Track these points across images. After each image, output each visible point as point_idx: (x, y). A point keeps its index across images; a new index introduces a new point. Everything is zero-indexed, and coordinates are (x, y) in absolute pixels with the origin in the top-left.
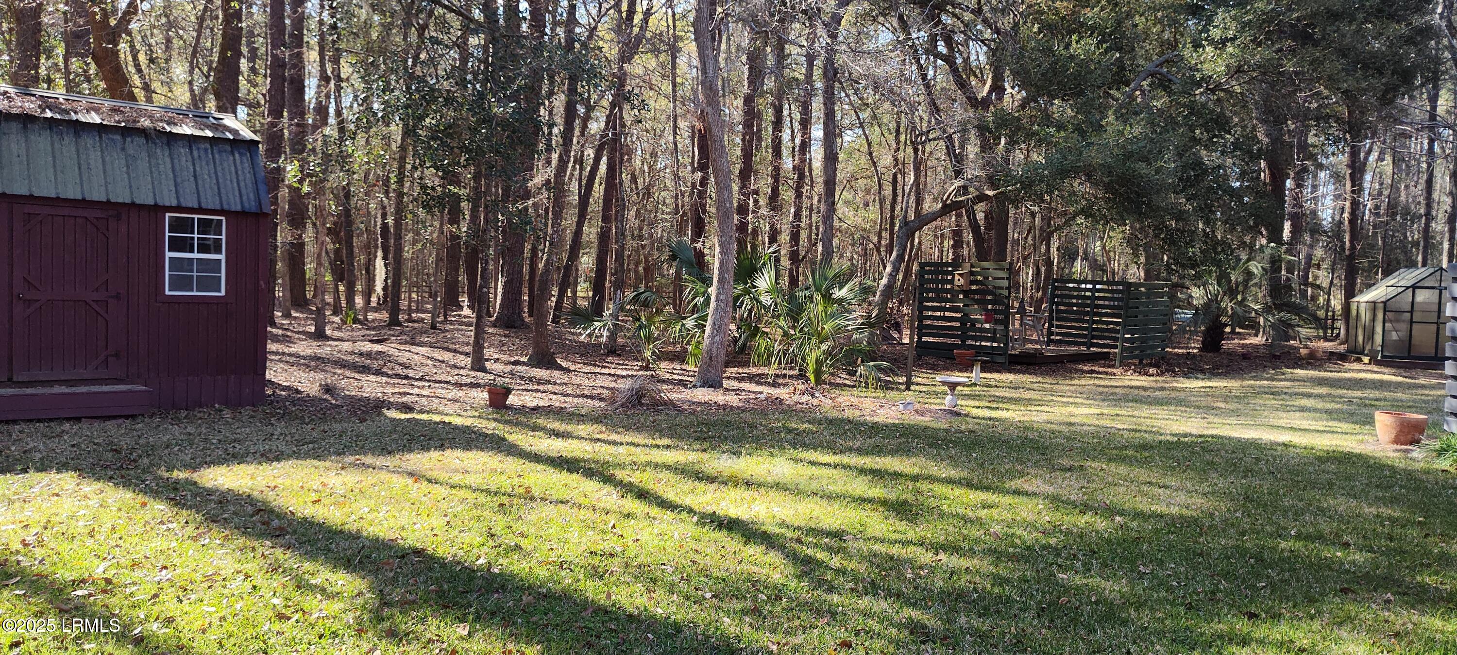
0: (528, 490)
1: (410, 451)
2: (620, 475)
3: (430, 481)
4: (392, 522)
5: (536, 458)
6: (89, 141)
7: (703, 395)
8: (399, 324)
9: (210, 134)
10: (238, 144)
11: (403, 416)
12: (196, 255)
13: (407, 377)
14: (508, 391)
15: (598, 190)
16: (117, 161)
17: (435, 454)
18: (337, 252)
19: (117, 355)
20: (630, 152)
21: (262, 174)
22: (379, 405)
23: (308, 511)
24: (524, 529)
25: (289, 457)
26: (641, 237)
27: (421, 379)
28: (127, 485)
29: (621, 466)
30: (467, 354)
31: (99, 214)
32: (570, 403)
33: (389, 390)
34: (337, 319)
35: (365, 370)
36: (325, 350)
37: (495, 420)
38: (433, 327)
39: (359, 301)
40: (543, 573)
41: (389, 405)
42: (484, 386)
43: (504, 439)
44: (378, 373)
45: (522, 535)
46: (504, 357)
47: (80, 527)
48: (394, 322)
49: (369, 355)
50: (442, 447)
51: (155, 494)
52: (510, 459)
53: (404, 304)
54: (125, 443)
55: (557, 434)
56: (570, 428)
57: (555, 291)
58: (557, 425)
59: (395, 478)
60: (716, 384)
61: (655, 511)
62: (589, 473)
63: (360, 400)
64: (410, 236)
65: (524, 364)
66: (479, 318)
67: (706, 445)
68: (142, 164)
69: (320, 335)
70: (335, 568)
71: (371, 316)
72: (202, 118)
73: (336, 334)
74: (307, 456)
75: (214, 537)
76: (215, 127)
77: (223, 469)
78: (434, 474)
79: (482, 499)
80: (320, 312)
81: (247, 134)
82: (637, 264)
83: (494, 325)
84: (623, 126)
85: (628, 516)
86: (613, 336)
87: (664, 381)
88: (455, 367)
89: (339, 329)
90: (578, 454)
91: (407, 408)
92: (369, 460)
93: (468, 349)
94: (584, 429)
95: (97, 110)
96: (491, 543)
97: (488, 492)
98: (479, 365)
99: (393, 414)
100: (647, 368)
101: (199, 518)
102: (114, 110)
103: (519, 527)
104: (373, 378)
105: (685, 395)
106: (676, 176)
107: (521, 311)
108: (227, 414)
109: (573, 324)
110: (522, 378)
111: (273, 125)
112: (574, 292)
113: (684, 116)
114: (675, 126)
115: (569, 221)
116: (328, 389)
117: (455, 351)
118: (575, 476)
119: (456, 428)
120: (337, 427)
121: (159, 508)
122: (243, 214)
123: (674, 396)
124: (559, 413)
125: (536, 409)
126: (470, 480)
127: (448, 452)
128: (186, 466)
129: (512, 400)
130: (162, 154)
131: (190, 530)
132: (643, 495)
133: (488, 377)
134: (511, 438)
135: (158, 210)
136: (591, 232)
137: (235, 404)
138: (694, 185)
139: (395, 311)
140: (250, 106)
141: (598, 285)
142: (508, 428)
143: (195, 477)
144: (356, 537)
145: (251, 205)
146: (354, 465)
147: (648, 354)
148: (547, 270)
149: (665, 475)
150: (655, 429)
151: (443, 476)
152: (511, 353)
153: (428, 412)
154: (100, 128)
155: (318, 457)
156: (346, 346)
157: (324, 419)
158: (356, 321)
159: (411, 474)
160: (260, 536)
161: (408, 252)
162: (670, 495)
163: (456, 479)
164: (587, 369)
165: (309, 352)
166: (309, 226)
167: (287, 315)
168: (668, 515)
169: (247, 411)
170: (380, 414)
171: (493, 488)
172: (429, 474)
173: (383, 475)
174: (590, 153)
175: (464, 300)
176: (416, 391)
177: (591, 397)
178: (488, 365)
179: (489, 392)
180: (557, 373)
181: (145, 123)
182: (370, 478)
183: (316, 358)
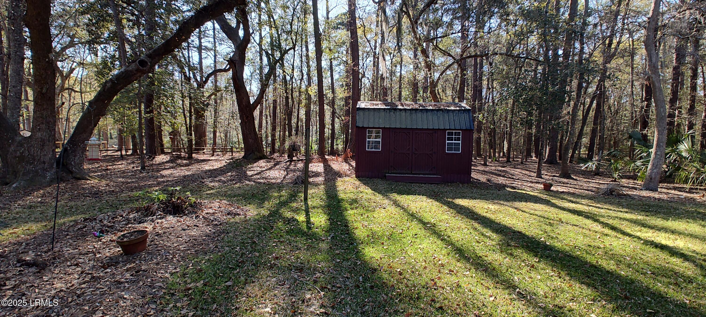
0: (560, 220)
1: (515, 201)
2: (602, 219)
3: (522, 211)
4: (510, 222)
5: (564, 209)
6: (429, 113)
7: (645, 193)
8: (510, 162)
9: (458, 108)
10: (466, 110)
11: (512, 190)
12: (454, 142)
13: (513, 178)
14: (551, 185)
15: (592, 114)
16: (435, 117)
17: (524, 203)
18: (491, 140)
19: (434, 168)
20: (608, 98)
21: (471, 118)
22: (504, 186)
23: (485, 214)
24: (559, 232)
25: (478, 199)
26: (612, 130)
27: (518, 179)
28: (437, 201)
29: (603, 216)
30: (535, 172)
31: (431, 132)
32: (577, 191)
33: (508, 182)
34: (490, 160)
35: (500, 175)
36: (487, 169)
37: (546, 195)
38: (522, 163)
39: (497, 155)
40: (567, 248)
41: (508, 187)
42: (542, 183)
43: (550, 201)
44: (503, 176)
45: (558, 234)
46: (549, 174)
47: (427, 210)
48: (508, 161)
49: (500, 171)
50: (526, 201)
51: (444, 204)
52: (552, 208)
53: (512, 156)
54: (436, 190)
55: (572, 202)
56: (578, 200)
57: (571, 151)
58: (572, 199)
59: (510, 209)
60: (655, 190)
61: (620, 236)
62: (587, 217)
63: (499, 184)
64: (514, 134)
65: (557, 176)
66: (540, 160)
67: (647, 214)
68: (441, 118)
69: (485, 165)
70: (493, 232)
71: (500, 159)
72: (455, 105)
73: (490, 164)
74: (483, 199)
75: (459, 217)
76: (459, 107)
77: (460, 200)
78: (524, 209)
79: (542, 219)
80: (485, 158)
81: (468, 107)
82: (610, 141)
83: (545, 163)
84: (605, 88)
85: (606, 235)
86: (597, 168)
87: (624, 187)
88: (530, 176)
89: (491, 163)
90: (582, 210)
91: (514, 188)
92: (502, 202)
93: (534, 171)
94: (584, 201)
95: (431, 106)
96: (546, 234)
97: (544, 217)
98: (539, 175)
99: (508, 189)
100: (615, 181)
101: (455, 212)
102: (435, 105)
103: (557, 231)
104: (502, 178)
105: (635, 193)
106: (633, 105)
107: (556, 159)
108: (461, 185)
109: (579, 163)
110: (556, 181)
111: (473, 104)
112: (580, 151)
113: (637, 80)
114: (632, 85)
115: (578, 126)
116: (488, 180)
117: (530, 171)
118: (580, 217)
119: (531, 195)
120: (492, 192)
121: (445, 207)
122: (466, 130)
123: (630, 193)
124: (573, 194)
125: (563, 192)
126: (536, 213)
127: (528, 203)
128: (451, 198)
129: (552, 188)
130: (446, 115)
131: (453, 215)
132: (613, 228)
133: (542, 180)
134: (553, 201)
135: (445, 130)
136: (588, 129)
137: (463, 183)
138: (642, 108)
139: (508, 158)
140: (467, 100)
141: (590, 149)
142: (551, 198)
143: (454, 201)
144: (499, 224)
145: (468, 127)
146: (497, 203)
147: (616, 176)
148: (568, 144)
149: (625, 223)
150: (619, 204)
151: (527, 210)
152: (552, 173)
153: (521, 190)
154: (432, 110)
155: (486, 200)
156: (493, 168)
157: (487, 189)
158: (496, 160)
159: (516, 208)
160: (471, 219)
161: (513, 139)
162: (628, 231)
163: (532, 212)
164: (585, 180)
165: (482, 169)
166: (482, 132)
167: (475, 159)
168: (627, 238)
169: (466, 185)
170: (505, 189)
171: (546, 217)
172: (522, 209)
173: (506, 207)
174: (588, 100)
175: (533, 155)
176: (516, 183)
177: (588, 190)
178: (543, 176)
179: (544, 185)
180: (571, 181)
181: (442, 107)
182: (502, 208)
183: (484, 171)
